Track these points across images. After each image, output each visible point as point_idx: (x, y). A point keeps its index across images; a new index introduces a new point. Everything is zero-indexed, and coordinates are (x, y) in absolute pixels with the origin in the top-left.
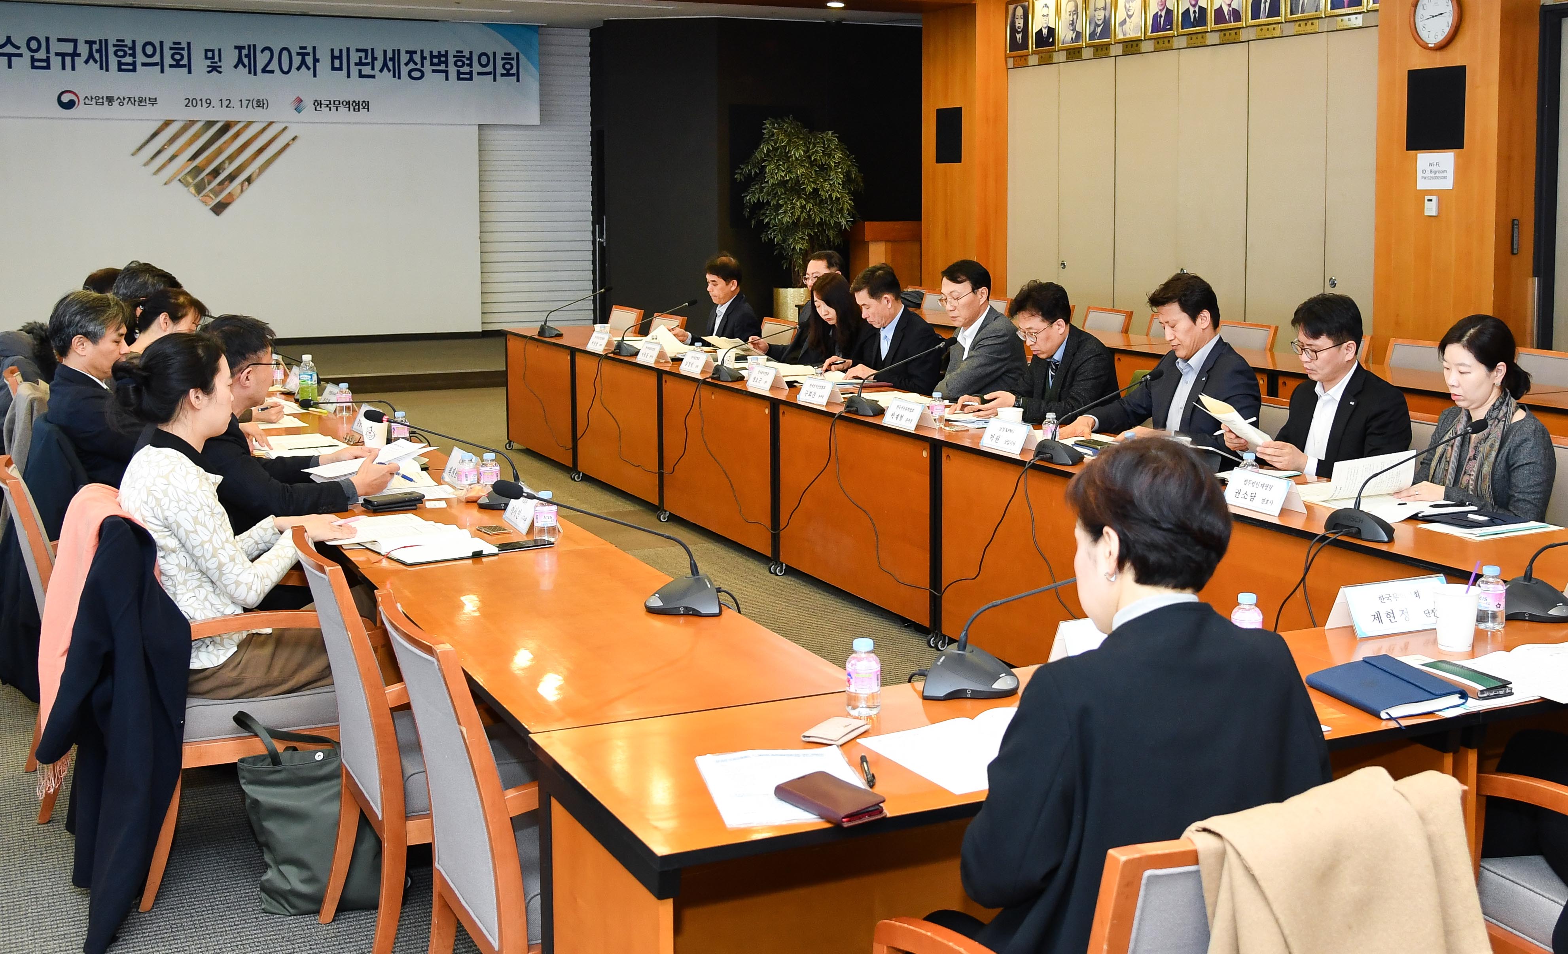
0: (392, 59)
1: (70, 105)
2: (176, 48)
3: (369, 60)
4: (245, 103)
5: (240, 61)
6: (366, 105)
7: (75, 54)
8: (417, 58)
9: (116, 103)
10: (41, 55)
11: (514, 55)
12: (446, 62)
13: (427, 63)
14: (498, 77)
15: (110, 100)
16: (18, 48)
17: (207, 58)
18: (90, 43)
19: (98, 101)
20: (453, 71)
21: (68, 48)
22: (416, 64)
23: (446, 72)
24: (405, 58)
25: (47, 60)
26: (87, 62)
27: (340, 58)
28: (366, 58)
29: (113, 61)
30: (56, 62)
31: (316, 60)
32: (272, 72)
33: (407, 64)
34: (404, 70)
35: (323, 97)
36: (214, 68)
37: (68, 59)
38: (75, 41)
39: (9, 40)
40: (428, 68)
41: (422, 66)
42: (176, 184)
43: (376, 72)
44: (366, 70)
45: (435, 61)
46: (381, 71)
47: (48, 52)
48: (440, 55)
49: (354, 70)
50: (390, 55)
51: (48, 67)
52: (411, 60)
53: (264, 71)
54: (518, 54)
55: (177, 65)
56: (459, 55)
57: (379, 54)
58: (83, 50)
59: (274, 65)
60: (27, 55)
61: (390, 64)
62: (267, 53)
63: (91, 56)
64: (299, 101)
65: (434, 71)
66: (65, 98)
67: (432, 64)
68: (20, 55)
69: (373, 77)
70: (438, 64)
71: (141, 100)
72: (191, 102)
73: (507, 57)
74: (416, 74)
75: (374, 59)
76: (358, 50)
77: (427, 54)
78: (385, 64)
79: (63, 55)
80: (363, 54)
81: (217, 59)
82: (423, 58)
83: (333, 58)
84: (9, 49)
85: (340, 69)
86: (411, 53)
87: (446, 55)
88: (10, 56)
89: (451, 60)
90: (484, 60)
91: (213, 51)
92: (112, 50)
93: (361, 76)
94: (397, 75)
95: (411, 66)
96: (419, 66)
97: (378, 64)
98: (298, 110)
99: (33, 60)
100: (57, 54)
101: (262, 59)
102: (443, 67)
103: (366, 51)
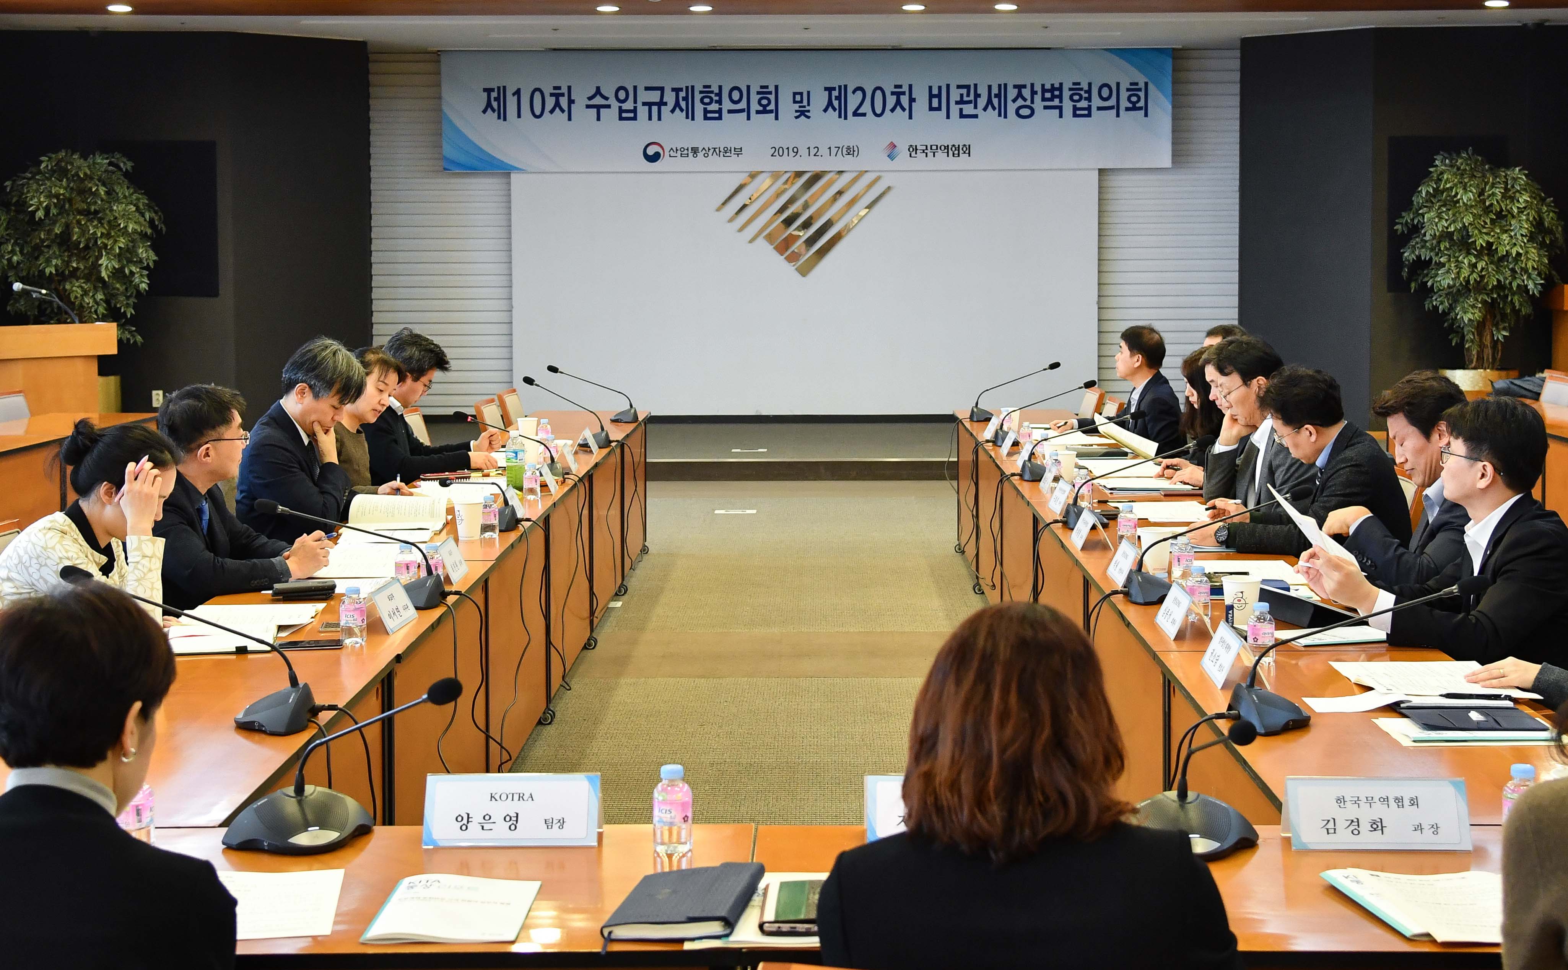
0: (998, 96)
1: (654, 158)
2: (764, 92)
3: (972, 97)
4: (834, 151)
5: (830, 103)
6: (967, 150)
7: (661, 103)
8: (1026, 93)
9: (700, 155)
10: (629, 105)
11: (1142, 85)
12: (1060, 97)
13: (1038, 98)
14: (1122, 112)
15: (695, 151)
16: (607, 99)
17: (795, 102)
18: (677, 90)
19: (683, 152)
20: (1068, 106)
21: (655, 96)
22: (1025, 100)
23: (1060, 108)
24: (1012, 93)
25: (634, 111)
26: (673, 111)
27: (939, 96)
28: (968, 95)
29: (699, 108)
30: (643, 111)
31: (912, 100)
32: (864, 115)
33: (1014, 101)
34: (1012, 108)
35: (919, 143)
36: (803, 113)
37: (655, 109)
38: (662, 89)
39: (598, 92)
40: (1038, 104)
41: (1032, 102)
42: (761, 242)
43: (979, 111)
44: (968, 109)
45: (1048, 95)
46: (985, 109)
47: (635, 102)
48: (1053, 89)
49: (955, 109)
50: (995, 91)
51: (635, 118)
52: (1020, 95)
53: (855, 114)
54: (1146, 84)
55: (764, 111)
56: (1076, 88)
57: (983, 91)
58: (670, 98)
59: (866, 108)
60: (615, 105)
61: (995, 101)
62: (859, 94)
63: (677, 104)
64: (893, 146)
65: (1046, 107)
66: (651, 151)
67: (1044, 99)
68: (609, 106)
69: (976, 116)
70: (1051, 99)
71: (726, 151)
72: (777, 152)
73: (1134, 88)
74: (1025, 112)
75: (977, 96)
76: (959, 87)
77: (1038, 88)
78: (989, 102)
79: (649, 105)
80: (964, 91)
81: (805, 103)
82: (1033, 93)
83: (931, 96)
84: (598, 101)
85: (939, 109)
86: (1020, 87)
87: (1060, 89)
88: (598, 107)
89: (1066, 94)
90: (1105, 92)
91: (801, 94)
92: (698, 97)
93: (962, 116)
94: (1003, 113)
95: (1020, 102)
96: (1028, 103)
97: (982, 102)
98: (891, 157)
99: (621, 110)
100: (644, 104)
101: (853, 101)
102: (1056, 102)
103: (968, 87)
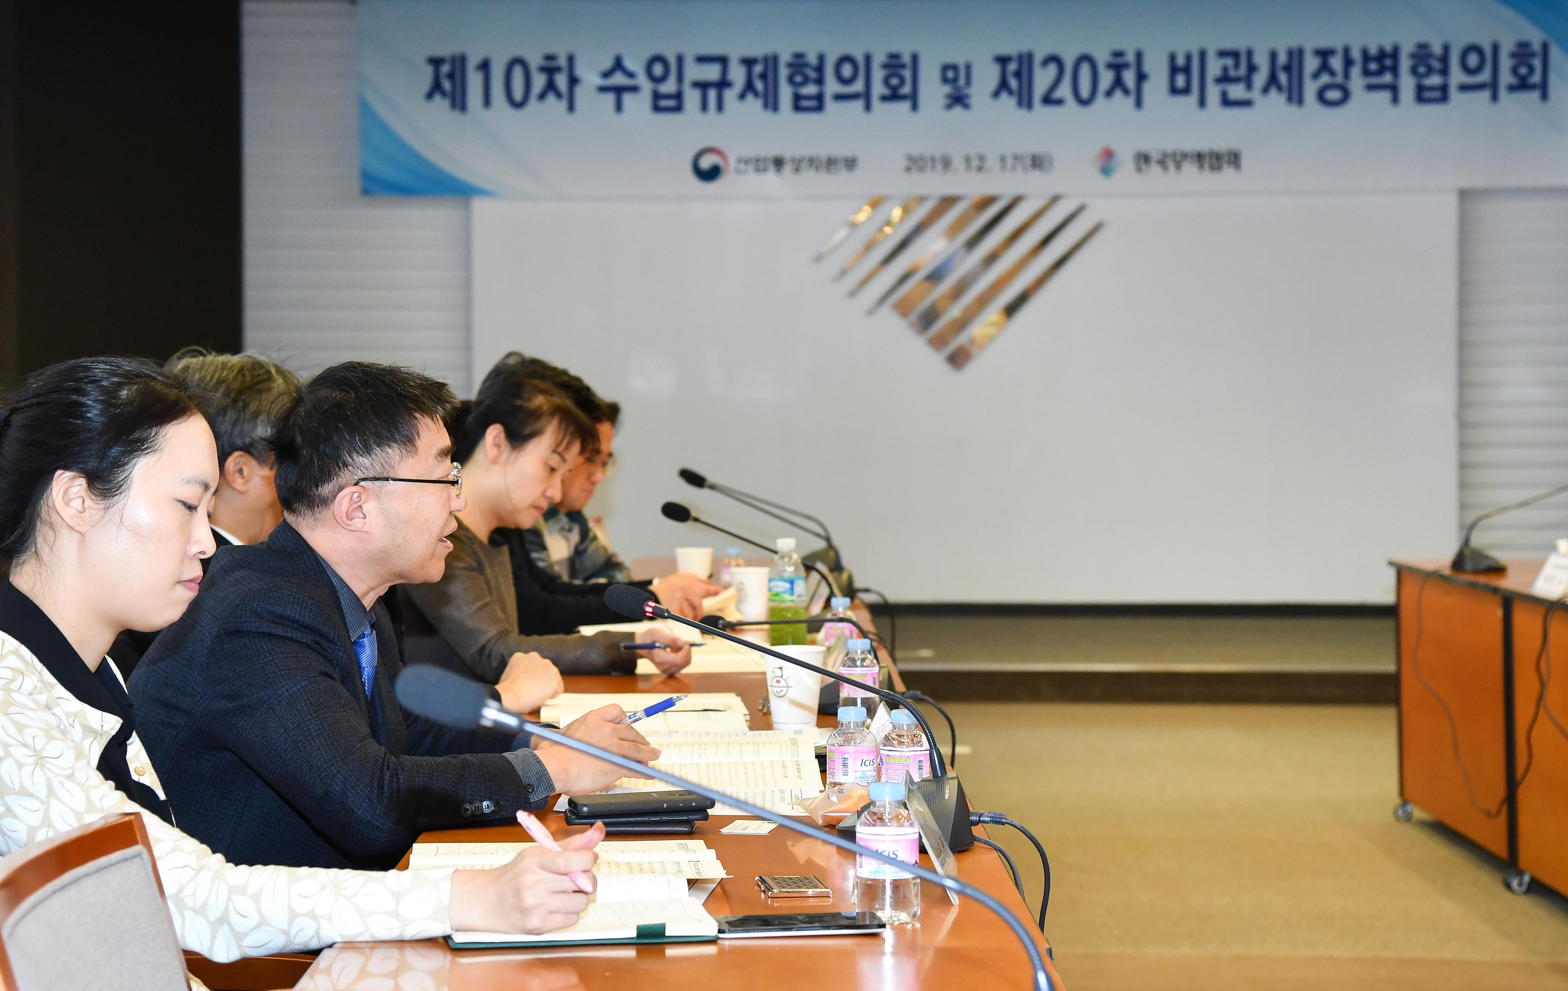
0: (1288, 68)
1: (710, 175)
2: (893, 64)
3: (1243, 71)
4: (1009, 162)
5: (1003, 85)
6: (1235, 159)
7: (723, 84)
8: (1336, 63)
9: (788, 169)
10: (669, 87)
11: (1537, 47)
12: (1395, 70)
13: (1356, 72)
14: (1503, 93)
15: (778, 163)
16: (631, 75)
17: (945, 80)
18: (749, 63)
19: (758, 164)
20: (1407, 84)
21: (712, 72)
22: (1332, 73)
23: (1394, 89)
24: (1311, 63)
25: (678, 96)
26: (742, 96)
27: (1187, 70)
28: (1237, 66)
29: (786, 93)
30: (692, 97)
31: (1141, 77)
32: (1059, 102)
33: (1316, 75)
34: (1310, 88)
35: (1154, 146)
36: (958, 100)
37: (712, 94)
38: (723, 61)
39: (618, 65)
40: (1357, 81)
41: (1347, 75)
42: (888, 315)
43: (1255, 94)
44: (1237, 91)
45: (1373, 66)
46: (1265, 90)
47: (680, 79)
48: (1382, 55)
49: (1213, 92)
50: (1282, 59)
51: (678, 108)
52: (1325, 67)
53: (1048, 100)
54: (1545, 47)
55: (893, 96)
56: (1422, 54)
57: (1262, 61)
58: (737, 74)
59: (1064, 90)
60: (646, 86)
61: (1283, 78)
62: (1052, 69)
63: (749, 87)
64: (1108, 155)
65: (1371, 87)
66: (706, 163)
67: (1366, 73)
68: (634, 89)
69: (1246, 103)
70: (1380, 72)
71: (831, 163)
72: (915, 164)
73: (1522, 53)
74: (1333, 95)
75: (1252, 68)
76: (1222, 54)
77: (1356, 55)
78: (1273, 80)
79: (703, 86)
80: (1229, 62)
81: (962, 81)
82: (1348, 62)
83: (1174, 70)
84: (618, 79)
85: (1186, 91)
86: (1324, 54)
87: (1395, 54)
88: (619, 91)
89: (1405, 64)
90: (1473, 60)
91: (955, 68)
92: (784, 73)
93: (1226, 102)
94: (1295, 96)
95: (1325, 79)
96: (1339, 79)
97: (1260, 78)
98: (1106, 170)
99: (657, 96)
100: (696, 84)
101: (1042, 79)
102: (1387, 78)
103: (1235, 55)
